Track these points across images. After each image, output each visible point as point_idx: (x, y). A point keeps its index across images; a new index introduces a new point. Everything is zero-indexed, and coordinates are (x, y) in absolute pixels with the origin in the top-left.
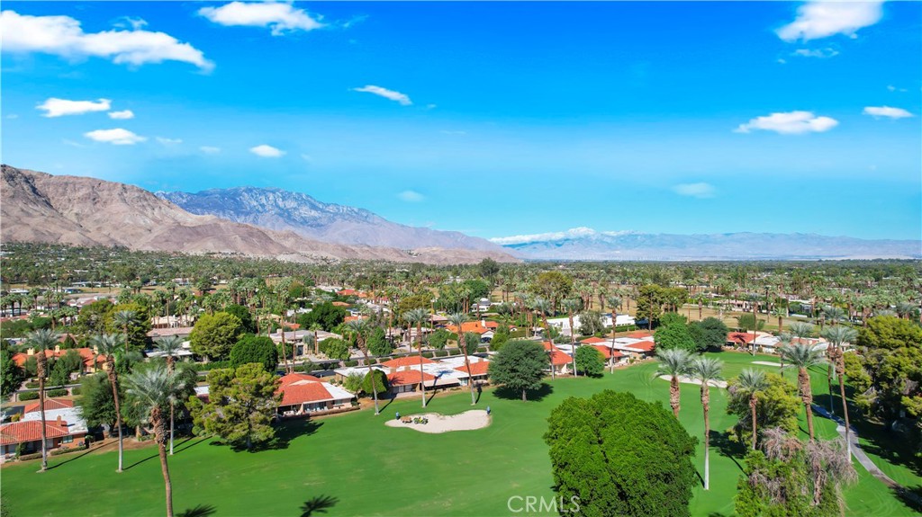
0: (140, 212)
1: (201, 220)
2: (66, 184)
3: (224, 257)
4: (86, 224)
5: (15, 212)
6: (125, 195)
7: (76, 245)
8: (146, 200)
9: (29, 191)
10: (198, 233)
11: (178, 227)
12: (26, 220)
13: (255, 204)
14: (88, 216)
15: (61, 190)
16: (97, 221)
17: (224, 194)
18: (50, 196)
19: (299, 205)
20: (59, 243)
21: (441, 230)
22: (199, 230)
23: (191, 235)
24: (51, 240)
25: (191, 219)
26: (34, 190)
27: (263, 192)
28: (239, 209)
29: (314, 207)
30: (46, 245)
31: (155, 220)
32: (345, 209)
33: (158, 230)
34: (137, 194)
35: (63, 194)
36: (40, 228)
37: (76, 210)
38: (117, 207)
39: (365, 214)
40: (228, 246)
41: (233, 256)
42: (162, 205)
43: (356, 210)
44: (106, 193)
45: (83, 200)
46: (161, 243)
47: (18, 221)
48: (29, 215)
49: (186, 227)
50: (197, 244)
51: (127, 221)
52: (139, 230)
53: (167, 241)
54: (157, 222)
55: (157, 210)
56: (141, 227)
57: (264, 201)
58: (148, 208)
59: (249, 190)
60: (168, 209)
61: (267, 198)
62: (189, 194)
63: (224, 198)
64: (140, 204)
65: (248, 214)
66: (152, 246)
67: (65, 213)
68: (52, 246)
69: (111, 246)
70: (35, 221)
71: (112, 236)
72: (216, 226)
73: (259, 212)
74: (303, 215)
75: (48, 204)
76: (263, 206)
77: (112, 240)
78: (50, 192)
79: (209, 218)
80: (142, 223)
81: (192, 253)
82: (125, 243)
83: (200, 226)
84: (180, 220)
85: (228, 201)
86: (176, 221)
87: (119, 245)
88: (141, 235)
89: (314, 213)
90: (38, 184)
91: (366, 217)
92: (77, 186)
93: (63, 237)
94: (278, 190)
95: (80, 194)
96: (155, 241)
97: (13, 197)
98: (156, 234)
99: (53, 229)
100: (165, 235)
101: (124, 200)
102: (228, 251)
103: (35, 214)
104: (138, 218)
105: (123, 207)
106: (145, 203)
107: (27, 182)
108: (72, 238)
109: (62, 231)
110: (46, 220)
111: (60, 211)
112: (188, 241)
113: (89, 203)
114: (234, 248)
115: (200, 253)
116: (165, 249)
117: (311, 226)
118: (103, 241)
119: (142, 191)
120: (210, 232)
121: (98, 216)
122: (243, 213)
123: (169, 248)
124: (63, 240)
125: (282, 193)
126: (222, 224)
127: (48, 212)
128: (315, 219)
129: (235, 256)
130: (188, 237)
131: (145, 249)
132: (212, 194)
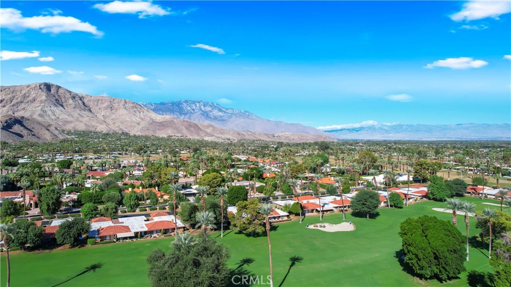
0: (134, 114)
1: (164, 118)
2: (98, 100)
3: (177, 138)
4: (108, 121)
5: (76, 115)
6: (126, 105)
7: (105, 132)
8: (136, 108)
9: (82, 105)
10: (163, 125)
11: (153, 122)
12: (81, 119)
13: (190, 109)
14: (108, 117)
15: (96, 103)
16: (113, 119)
17: (173, 104)
18: (91, 107)
19: (212, 109)
20: (97, 130)
21: (290, 123)
22: (164, 123)
23: (160, 126)
24: (93, 129)
25: (159, 118)
26: (84, 103)
27: (194, 102)
28: (181, 112)
29: (220, 110)
30: (91, 132)
32: (237, 111)
33: (143, 124)
34: (132, 105)
35: (97, 106)
36: (88, 123)
37: (103, 114)
38: (122, 111)
39: (248, 114)
40: (179, 132)
41: (181, 138)
42: (144, 111)
43: (243, 112)
44: (116, 104)
45: (106, 108)
46: (145, 131)
47: (77, 120)
48: (82, 116)
49: (157, 122)
50: (162, 132)
51: (127, 119)
52: (134, 124)
53: (148, 130)
54: (142, 119)
55: (141, 113)
56: (134, 122)
57: (194, 107)
58: (137, 112)
59: (186, 102)
60: (147, 113)
61: (196, 106)
62: (156, 104)
63: (173, 106)
64: (133, 110)
65: (186, 114)
66: (141, 132)
67: (98, 115)
68: (94, 132)
69: (120, 132)
70: (85, 119)
71: (120, 127)
72: (172, 121)
73: (192, 113)
74: (215, 115)
75: (90, 110)
76: (193, 110)
77: (121, 129)
78: (91, 104)
79: (168, 117)
80: (134, 119)
81: (161, 136)
82: (126, 130)
83: (164, 122)
84: (153, 118)
85: (175, 107)
86: (151, 119)
87: (124, 132)
88: (135, 126)
89: (220, 113)
90: (85, 101)
91: (249, 115)
92: (104, 101)
93: (98, 128)
94: (201, 101)
95: (105, 105)
96: (142, 130)
97: (74, 107)
98: (142, 126)
99: (93, 123)
100: (147, 126)
101: (125, 108)
102: (179, 135)
103: (85, 116)
104: (133, 117)
105: (125, 112)
106: (136, 110)
107: (81, 100)
108: (102, 128)
109: (98, 125)
110: (90, 119)
111: (96, 114)
112: (159, 130)
113: (109, 110)
114: (182, 133)
115: (165, 136)
116: (147, 134)
117: (219, 120)
118: (117, 130)
119: (134, 103)
120: (169, 125)
121: (113, 116)
122: (183, 114)
123: (149, 133)
124: (99, 130)
125: (203, 103)
126: (175, 120)
127: (90, 115)
128: (221, 117)
129: (183, 137)
130: (158, 127)
131: (137, 134)
132: (167, 104)
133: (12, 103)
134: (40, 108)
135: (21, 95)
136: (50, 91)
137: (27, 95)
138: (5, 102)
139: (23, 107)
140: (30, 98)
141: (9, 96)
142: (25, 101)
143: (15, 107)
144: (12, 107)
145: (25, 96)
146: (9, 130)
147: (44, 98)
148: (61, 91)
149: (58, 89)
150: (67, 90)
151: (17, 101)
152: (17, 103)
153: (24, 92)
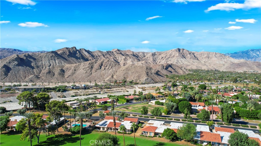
0: (221, 60)
1: (239, 61)
2: (202, 54)
4: (207, 64)
5: (191, 62)
6: (216, 55)
7: (206, 70)
8: (222, 56)
9: (194, 57)
10: (240, 65)
11: (233, 64)
12: (194, 64)
14: (207, 62)
15: (200, 56)
16: (209, 63)
17: (243, 52)
18: (198, 57)
20: (202, 69)
22: (240, 64)
23: (238, 66)
24: (200, 69)
25: (236, 61)
26: (195, 56)
28: (249, 57)
30: (199, 70)
31: (225, 62)
33: (226, 65)
34: (219, 55)
35: (201, 57)
36: (197, 66)
37: (204, 61)
38: (214, 59)
40: (251, 69)
41: (254, 72)
42: (227, 57)
44: (211, 55)
45: (205, 58)
46: (228, 69)
47: (192, 64)
48: (194, 62)
49: (235, 64)
50: (240, 69)
51: (217, 63)
52: (221, 65)
53: (230, 68)
54: (226, 62)
55: (225, 59)
58: (223, 59)
59: (252, 50)
60: (228, 59)
62: (231, 53)
63: (243, 54)
64: (220, 57)
65: (252, 58)
66: (226, 69)
67: (202, 61)
68: (201, 70)
69: (215, 70)
70: (196, 64)
71: (214, 67)
72: (246, 63)
73: (256, 57)
75: (198, 59)
76: (258, 55)
77: (214, 68)
78: (198, 56)
79: (242, 60)
80: (221, 63)
81: (239, 72)
82: (217, 69)
83: (240, 63)
84: (232, 62)
85: (245, 54)
86: (231, 62)
87: (216, 70)
88: (222, 67)
92: (204, 54)
93: (203, 68)
95: (205, 56)
96: (226, 68)
97: (190, 58)
98: (226, 66)
99: (200, 66)
100: (229, 66)
101: (216, 57)
102: (252, 71)
103: (195, 62)
104: (220, 61)
105: (216, 59)
106: (222, 57)
107: (193, 54)
108: (204, 68)
109: (202, 66)
110: (198, 64)
111: (200, 61)
112: (237, 68)
113: (207, 58)
114: (253, 70)
115: (242, 71)
116: (230, 71)
118: (212, 68)
119: (221, 54)
120: (244, 65)
121: (209, 62)
123: (232, 70)
124: (203, 69)
126: (248, 62)
127: (198, 61)
129: (255, 72)
130: (236, 67)
131: (224, 70)
132: (239, 53)
133: (166, 58)
134: (176, 59)
135: (169, 54)
136: (180, 51)
137: (171, 54)
138: (163, 58)
139: (170, 60)
140: (172, 56)
141: (165, 55)
142: (171, 57)
143: (167, 60)
144: (166, 60)
145: (170, 55)
146: (167, 70)
147: (178, 55)
148: (184, 51)
149: (183, 50)
150: (187, 50)
151: (168, 57)
152: (168, 58)
153: (170, 53)
